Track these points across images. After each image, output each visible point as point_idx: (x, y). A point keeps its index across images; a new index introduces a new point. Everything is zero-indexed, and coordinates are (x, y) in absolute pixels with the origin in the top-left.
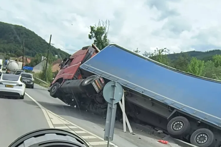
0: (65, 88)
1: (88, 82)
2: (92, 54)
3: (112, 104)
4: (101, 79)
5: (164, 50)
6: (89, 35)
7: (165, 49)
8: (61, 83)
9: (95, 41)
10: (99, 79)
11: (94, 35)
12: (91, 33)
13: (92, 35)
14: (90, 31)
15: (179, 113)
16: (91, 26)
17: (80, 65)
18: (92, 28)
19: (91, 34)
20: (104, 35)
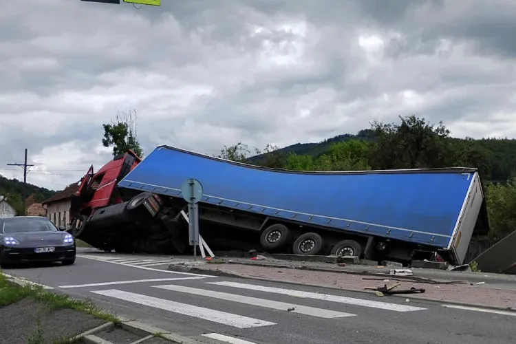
0: (99, 221)
1: (136, 204)
2: (130, 164)
3: (192, 204)
4: (156, 196)
5: (239, 147)
6: (103, 140)
7: (239, 144)
8: (88, 215)
9: (115, 149)
10: (154, 197)
11: (111, 138)
12: (106, 135)
13: (108, 139)
14: (104, 132)
15: (273, 221)
16: (104, 125)
17: (117, 182)
18: (107, 128)
19: (106, 139)
20: (128, 135)
